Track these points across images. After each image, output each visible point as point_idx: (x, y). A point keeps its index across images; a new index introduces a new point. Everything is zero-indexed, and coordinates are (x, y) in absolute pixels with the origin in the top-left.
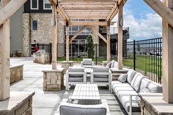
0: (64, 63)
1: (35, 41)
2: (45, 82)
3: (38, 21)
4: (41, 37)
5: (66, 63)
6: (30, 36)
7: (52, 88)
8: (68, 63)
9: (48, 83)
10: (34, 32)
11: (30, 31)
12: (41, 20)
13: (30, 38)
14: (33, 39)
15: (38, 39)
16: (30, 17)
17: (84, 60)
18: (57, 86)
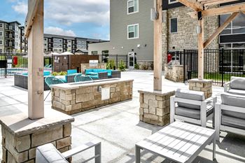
0: (193, 82)
1: (174, 48)
2: (142, 109)
3: (179, 18)
4: (182, 41)
5: (196, 82)
6: (168, 40)
7: (151, 120)
8: (200, 83)
9: (146, 111)
10: (172, 36)
11: (168, 34)
12: (182, 16)
13: (168, 45)
14: (171, 46)
15: (178, 44)
16: (168, 15)
17: (234, 78)
18: (156, 118)
